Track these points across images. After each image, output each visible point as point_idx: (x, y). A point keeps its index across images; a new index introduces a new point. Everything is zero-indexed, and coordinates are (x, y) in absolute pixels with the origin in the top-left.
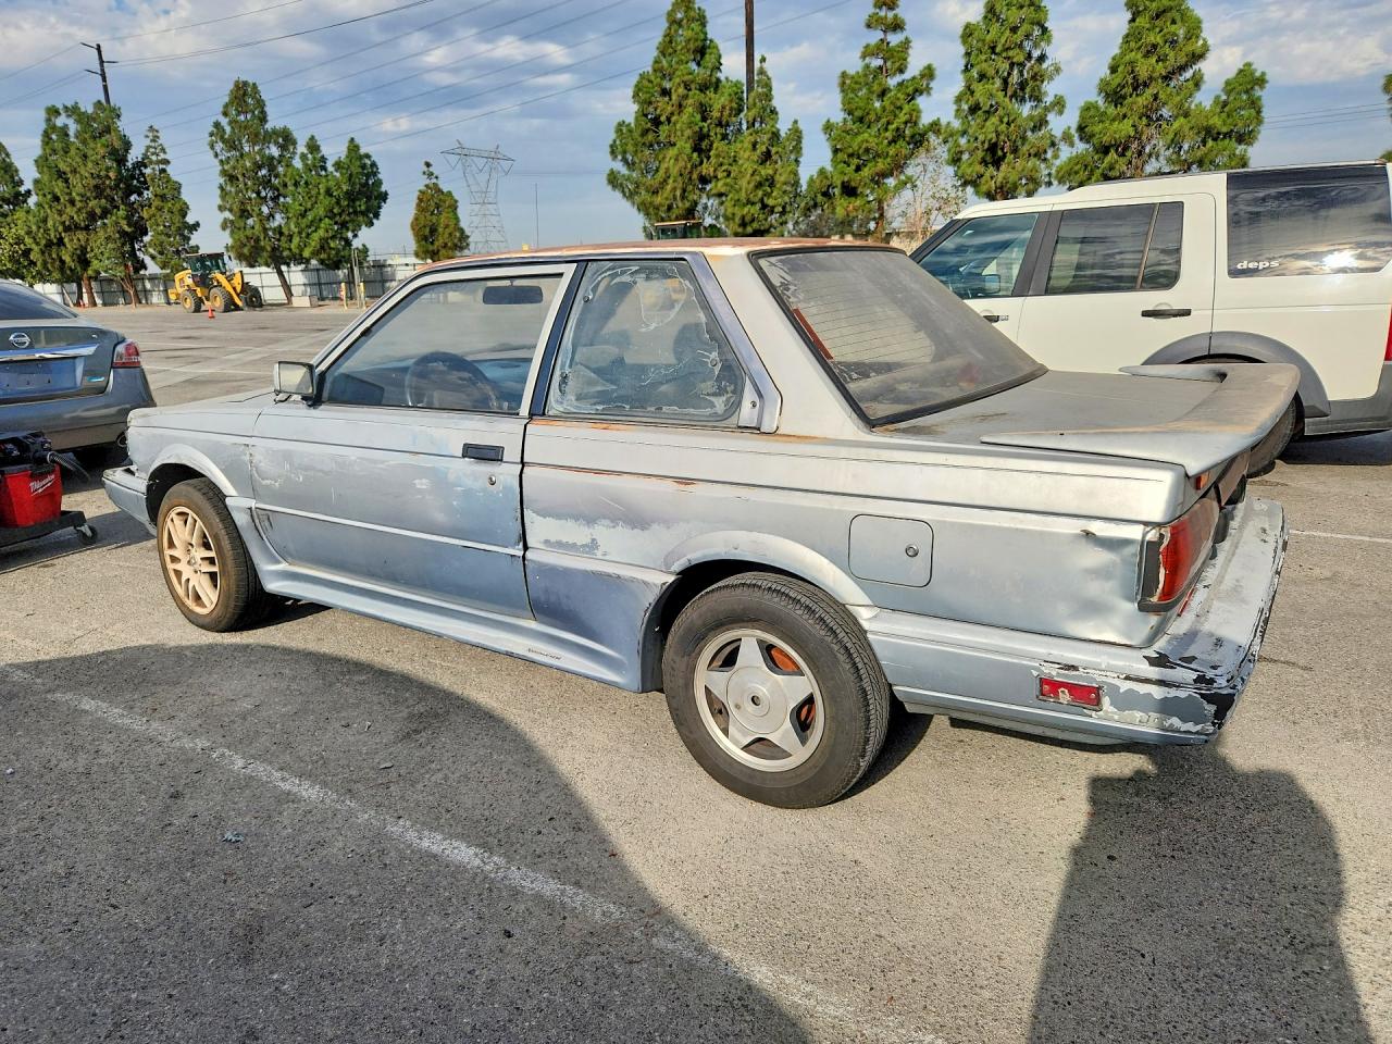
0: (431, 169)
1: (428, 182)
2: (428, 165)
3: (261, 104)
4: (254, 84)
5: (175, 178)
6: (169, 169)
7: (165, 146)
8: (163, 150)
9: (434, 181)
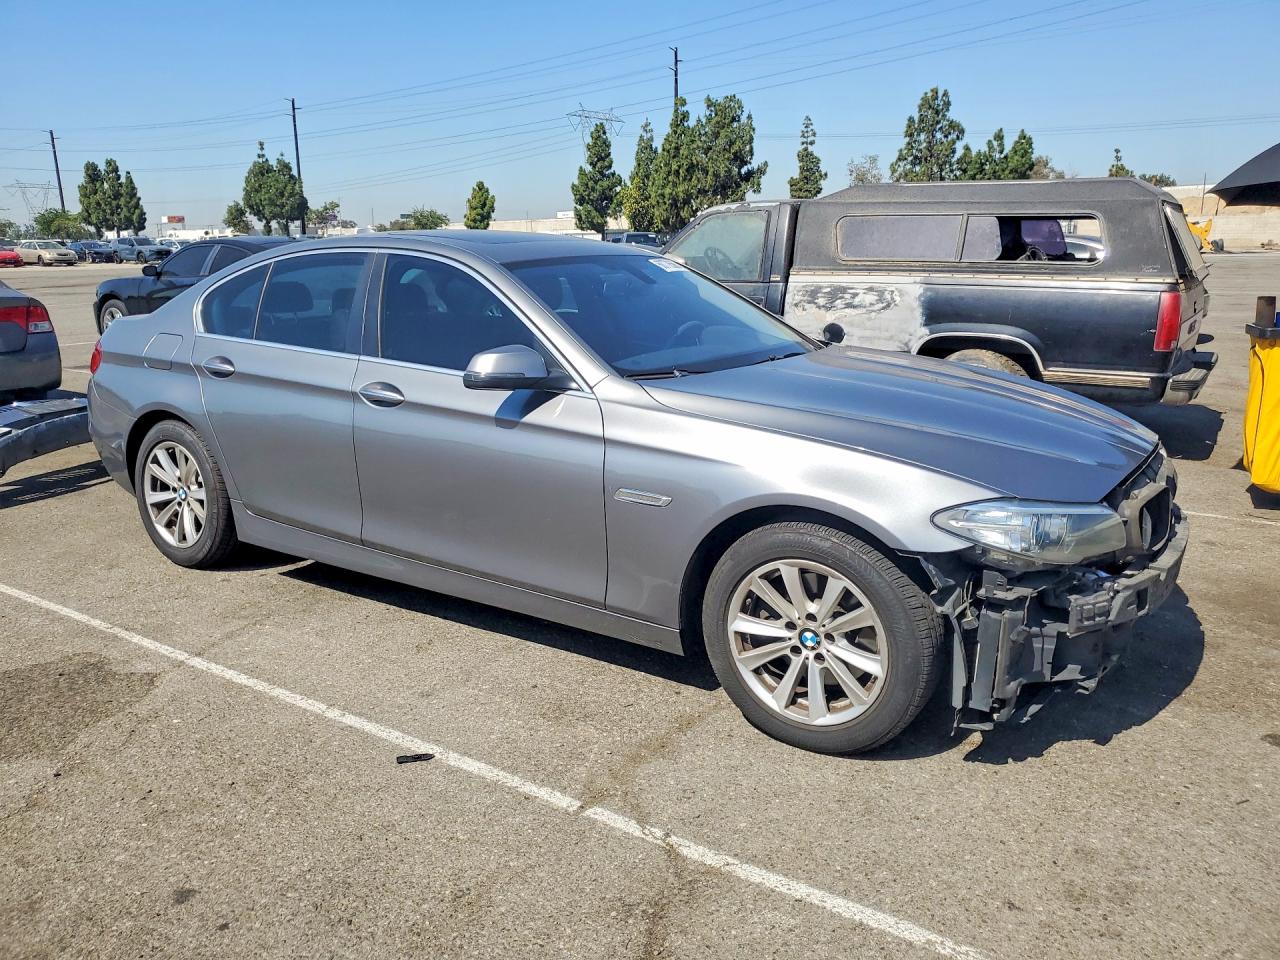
0: (1119, 155)
1: (1115, 163)
2: (1117, 151)
3: (948, 104)
4: (946, 91)
5: (815, 154)
6: (810, 148)
7: (816, 131)
8: (814, 134)
9: (1119, 163)
